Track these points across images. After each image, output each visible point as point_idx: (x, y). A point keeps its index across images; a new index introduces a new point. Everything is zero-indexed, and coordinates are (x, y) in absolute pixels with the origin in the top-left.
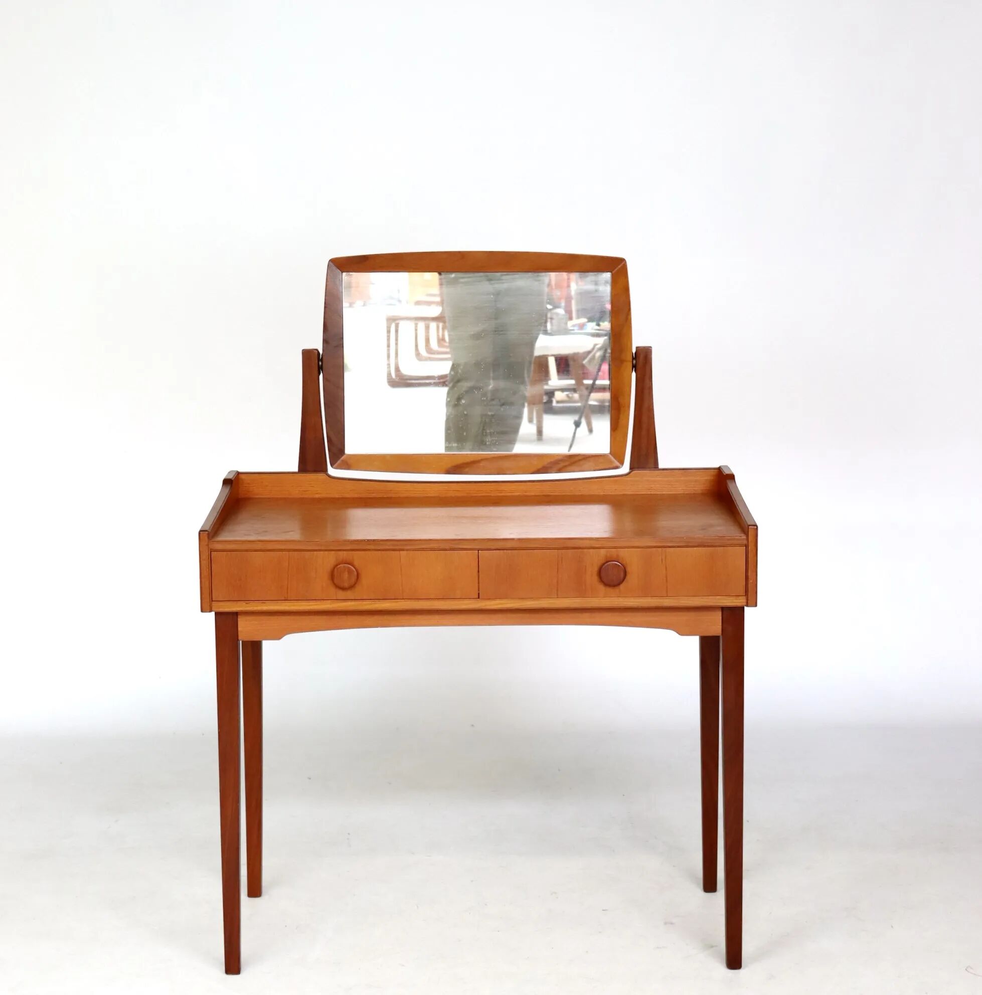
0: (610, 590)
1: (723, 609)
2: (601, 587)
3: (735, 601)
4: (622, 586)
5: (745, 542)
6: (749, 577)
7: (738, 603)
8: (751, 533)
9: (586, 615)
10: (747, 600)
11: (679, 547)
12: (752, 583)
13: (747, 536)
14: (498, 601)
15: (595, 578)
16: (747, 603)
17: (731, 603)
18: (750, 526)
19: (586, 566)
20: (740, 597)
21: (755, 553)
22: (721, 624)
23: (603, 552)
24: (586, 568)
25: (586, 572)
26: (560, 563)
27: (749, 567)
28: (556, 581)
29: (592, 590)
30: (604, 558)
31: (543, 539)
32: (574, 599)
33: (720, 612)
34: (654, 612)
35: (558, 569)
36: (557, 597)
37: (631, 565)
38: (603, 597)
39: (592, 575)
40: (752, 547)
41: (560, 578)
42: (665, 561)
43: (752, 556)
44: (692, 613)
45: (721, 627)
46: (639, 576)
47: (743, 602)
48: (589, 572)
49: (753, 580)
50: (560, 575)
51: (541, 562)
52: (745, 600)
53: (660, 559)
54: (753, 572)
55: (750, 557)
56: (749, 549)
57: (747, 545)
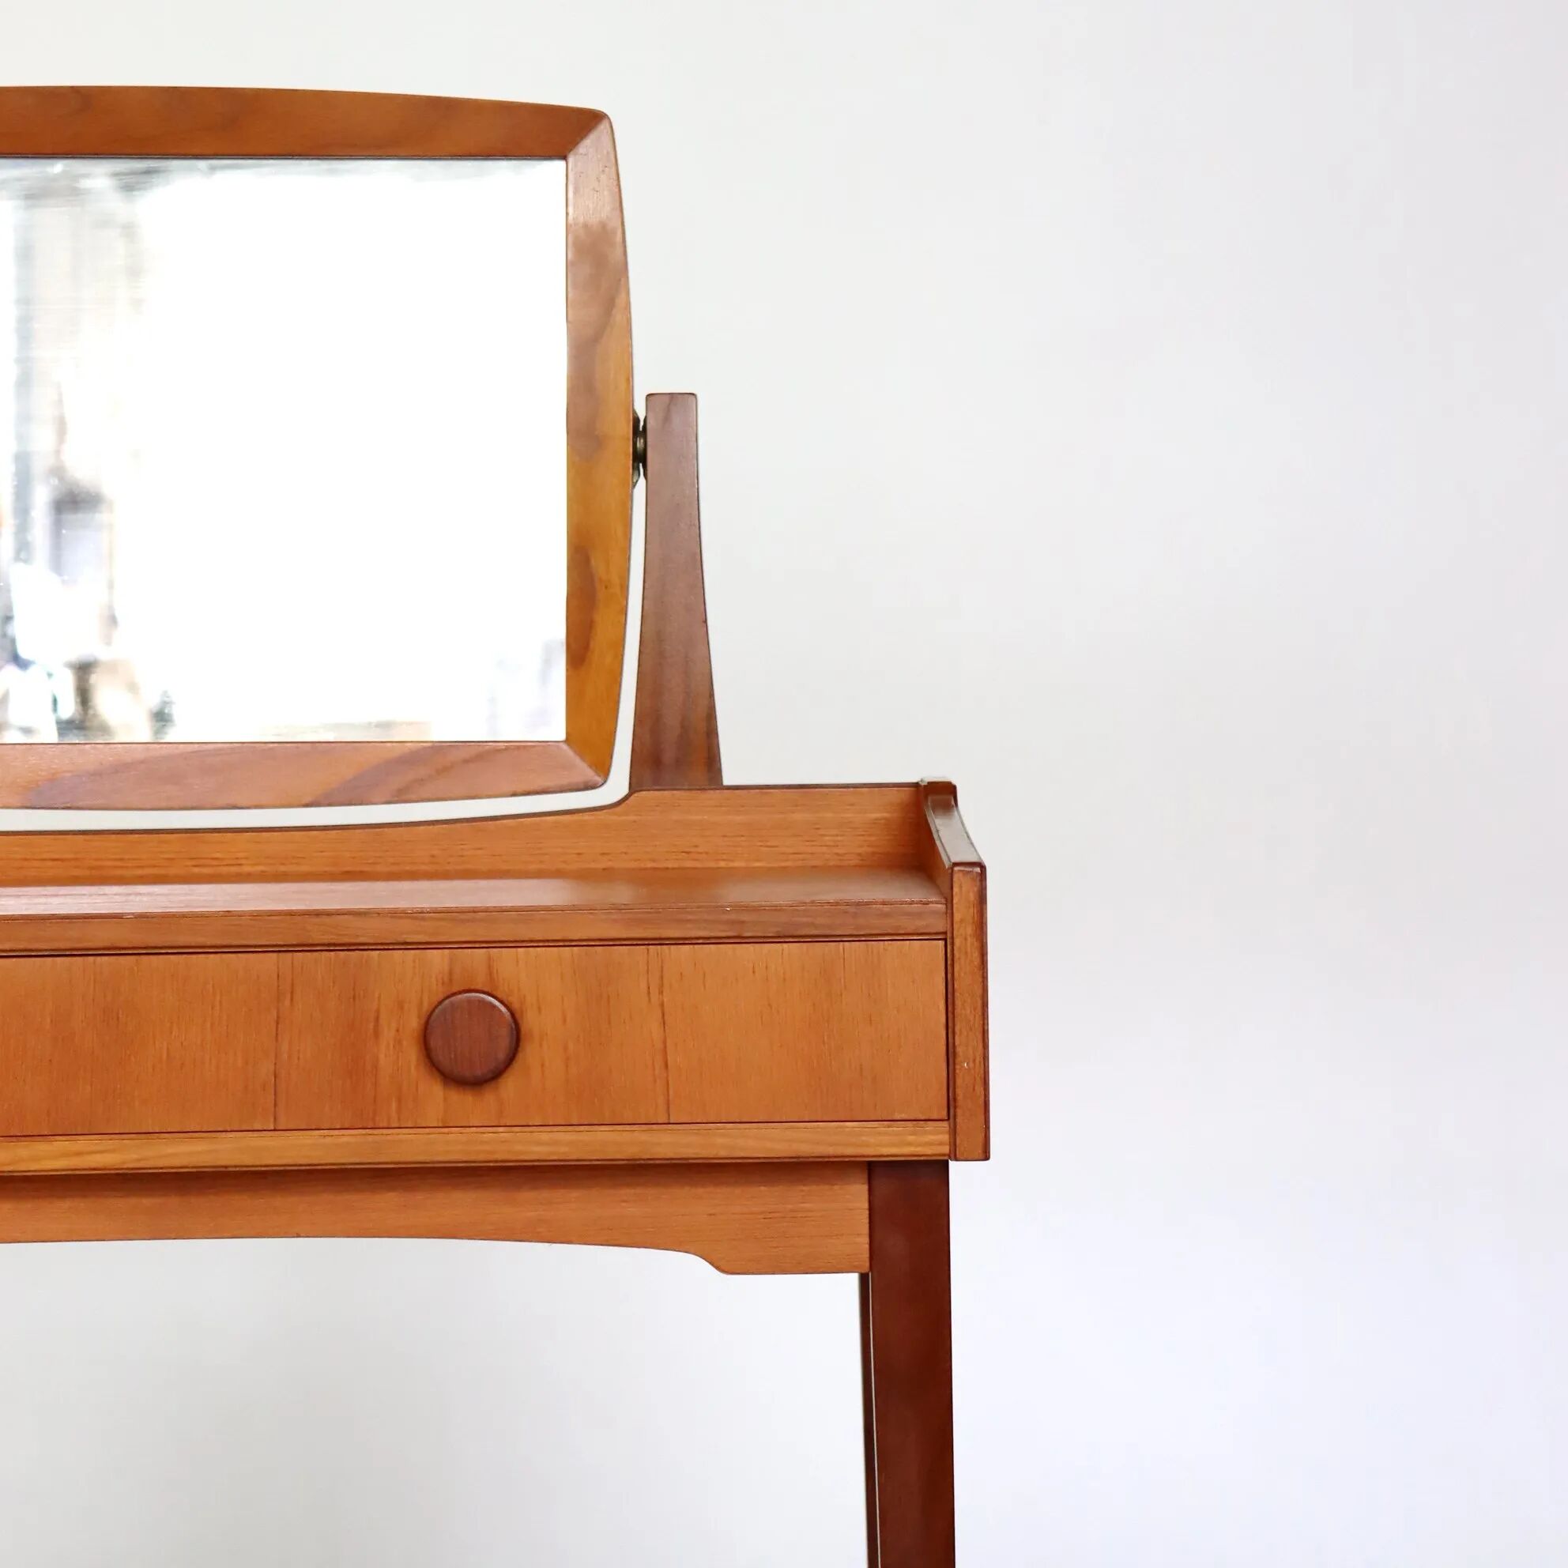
0: (463, 1101)
1: (873, 1169)
2: (435, 1093)
3: (911, 1138)
4: (510, 1085)
5: (940, 925)
6: (959, 1050)
7: (919, 1145)
8: (963, 889)
9: (387, 1201)
10: (954, 1132)
11: (707, 941)
12: (969, 1069)
13: (949, 901)
14: (61, 1145)
15: (412, 1054)
16: (954, 1144)
17: (893, 1145)
18: (956, 864)
19: (378, 1012)
20: (930, 1126)
21: (977, 961)
22: (865, 1229)
23: (437, 959)
24: (377, 1019)
25: (377, 1034)
26: (287, 1002)
27: (958, 1011)
28: (272, 1067)
29: (399, 1101)
30: (443, 983)
31: (227, 914)
32: (336, 1132)
33: (863, 1184)
34: (629, 1185)
35: (278, 1023)
36: (273, 1128)
37: (539, 1009)
38: (440, 1125)
39: (398, 1042)
40: (966, 939)
41: (285, 1056)
42: (661, 993)
43: (965, 973)
44: (762, 1188)
45: (866, 1240)
46: (566, 1048)
47: (941, 1144)
48: (388, 1034)
49: (974, 1061)
50: (285, 1047)
51: (218, 998)
52: (946, 1138)
53: (643, 986)
54: (971, 1029)
55: (959, 975)
56: (955, 948)
57: (945, 933)
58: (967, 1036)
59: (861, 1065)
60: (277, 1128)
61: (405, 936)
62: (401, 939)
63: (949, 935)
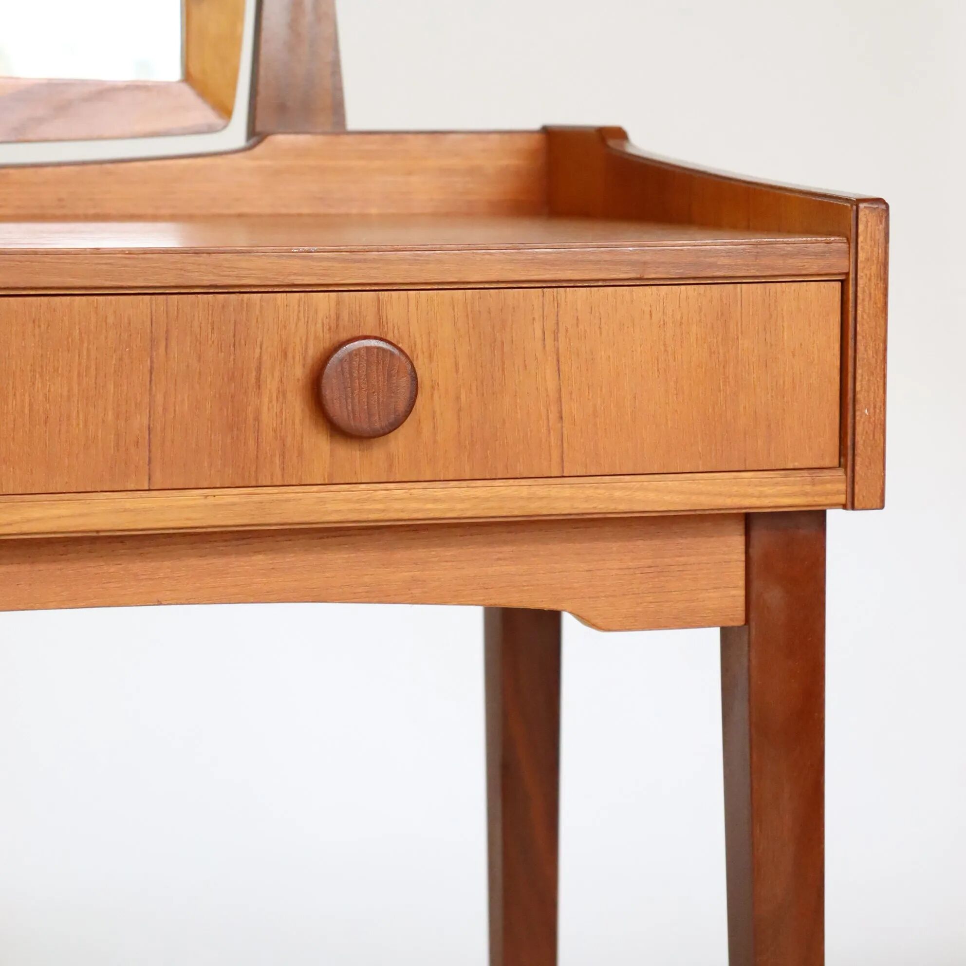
0: (350, 456)
1: (751, 521)
2: (321, 446)
5: (843, 265)
6: (860, 396)
7: (816, 495)
8: (868, 228)
10: (851, 481)
12: (869, 416)
13: (853, 240)
15: (298, 405)
16: (852, 493)
18: (862, 200)
19: (260, 360)
21: (880, 303)
22: (741, 582)
24: (259, 369)
25: (258, 385)
26: (162, 350)
27: (859, 356)
28: (146, 422)
29: (283, 455)
30: (330, 329)
31: (96, 251)
32: (217, 491)
33: (741, 535)
34: (505, 543)
35: (151, 373)
36: (147, 488)
37: (431, 357)
38: (326, 482)
39: (282, 393)
40: (870, 280)
41: (160, 409)
42: (556, 339)
43: (869, 316)
44: (640, 543)
45: (742, 592)
46: (458, 398)
47: (838, 493)
48: (271, 384)
49: (875, 407)
50: (159, 398)
51: (85, 345)
52: (842, 487)
53: (539, 333)
54: (873, 374)
55: (862, 318)
56: (858, 288)
57: (847, 274)
58: (869, 380)
59: (756, 412)
60: (152, 488)
61: (292, 277)
62: (288, 281)
63: (852, 276)
